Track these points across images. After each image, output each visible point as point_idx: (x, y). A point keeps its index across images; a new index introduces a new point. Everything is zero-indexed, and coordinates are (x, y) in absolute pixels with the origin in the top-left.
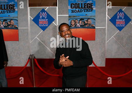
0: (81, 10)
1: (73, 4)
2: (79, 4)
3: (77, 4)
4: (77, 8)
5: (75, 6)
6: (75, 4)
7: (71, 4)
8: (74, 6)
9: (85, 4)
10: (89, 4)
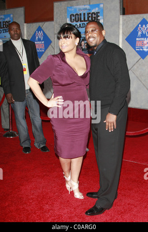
0: (83, 24)
1: (73, 15)
2: (81, 14)
3: (78, 15)
4: (78, 21)
5: (76, 18)
6: (76, 14)
7: (71, 16)
8: (74, 18)
9: (88, 14)
10: (94, 13)
